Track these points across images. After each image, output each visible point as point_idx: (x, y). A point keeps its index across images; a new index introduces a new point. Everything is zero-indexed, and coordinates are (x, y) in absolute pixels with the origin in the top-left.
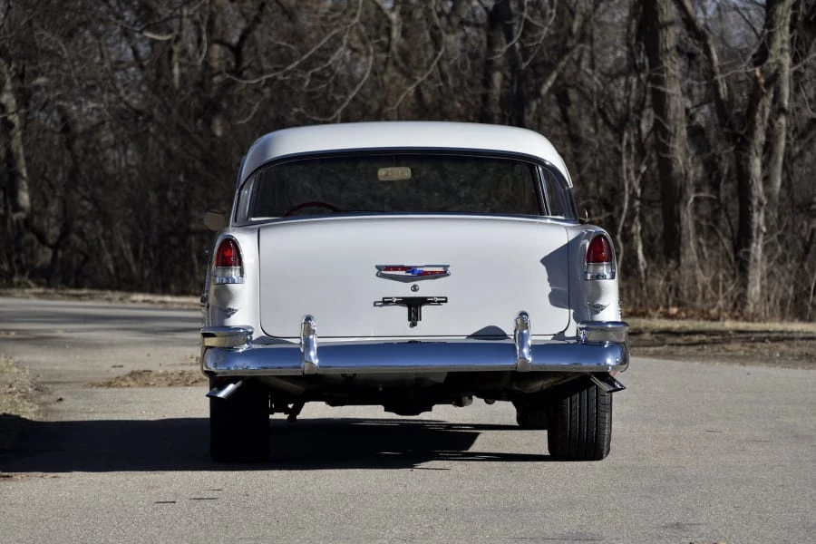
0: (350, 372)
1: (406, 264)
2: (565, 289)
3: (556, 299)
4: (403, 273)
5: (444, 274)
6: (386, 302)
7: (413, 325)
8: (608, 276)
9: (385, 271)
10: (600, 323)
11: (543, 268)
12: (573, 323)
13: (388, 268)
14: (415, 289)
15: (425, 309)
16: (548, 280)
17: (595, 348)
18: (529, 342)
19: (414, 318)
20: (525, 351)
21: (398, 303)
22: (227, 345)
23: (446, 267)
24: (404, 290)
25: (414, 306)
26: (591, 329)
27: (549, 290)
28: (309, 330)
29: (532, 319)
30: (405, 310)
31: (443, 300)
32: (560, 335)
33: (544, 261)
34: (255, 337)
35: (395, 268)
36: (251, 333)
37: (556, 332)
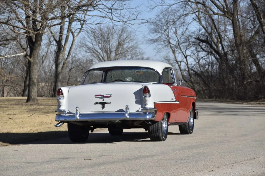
0: (93, 120)
1: (102, 94)
2: (139, 100)
3: (137, 102)
4: (101, 96)
5: (110, 97)
6: (97, 103)
7: (103, 109)
8: (148, 97)
9: (97, 96)
10: (146, 108)
11: (134, 95)
12: (141, 108)
13: (97, 95)
14: (103, 100)
15: (106, 105)
16: (135, 98)
17: (145, 114)
18: (128, 113)
19: (103, 107)
20: (127, 115)
21: (99, 104)
22: (59, 114)
23: (111, 95)
24: (101, 100)
25: (103, 104)
26: (144, 110)
27: (135, 100)
28: (77, 110)
29: (129, 107)
30: (101, 105)
31: (110, 103)
32: (138, 111)
33: (134, 93)
34: (66, 112)
35: (99, 95)
36: (65, 111)
37: (137, 110)
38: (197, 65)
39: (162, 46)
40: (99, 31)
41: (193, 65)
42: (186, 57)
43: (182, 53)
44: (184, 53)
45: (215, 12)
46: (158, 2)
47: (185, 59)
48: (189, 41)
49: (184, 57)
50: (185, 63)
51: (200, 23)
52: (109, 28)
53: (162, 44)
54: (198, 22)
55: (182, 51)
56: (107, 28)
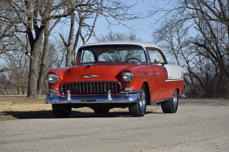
38: (195, 67)
39: (166, 52)
40: (110, 39)
41: (192, 68)
42: (188, 63)
43: (184, 59)
44: (186, 58)
45: (211, 18)
46: (158, 8)
47: (187, 64)
48: (189, 46)
49: (186, 62)
50: (187, 68)
51: (201, 31)
52: (119, 36)
53: (166, 51)
54: (199, 30)
55: (184, 56)
56: (117, 36)
